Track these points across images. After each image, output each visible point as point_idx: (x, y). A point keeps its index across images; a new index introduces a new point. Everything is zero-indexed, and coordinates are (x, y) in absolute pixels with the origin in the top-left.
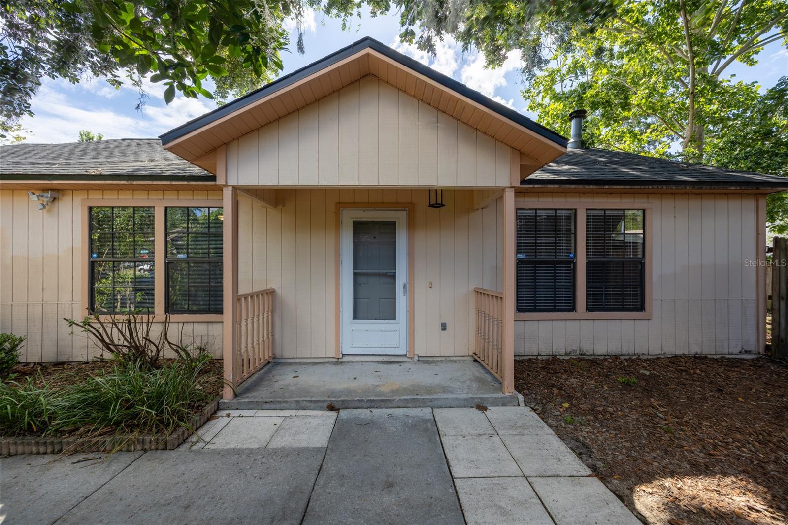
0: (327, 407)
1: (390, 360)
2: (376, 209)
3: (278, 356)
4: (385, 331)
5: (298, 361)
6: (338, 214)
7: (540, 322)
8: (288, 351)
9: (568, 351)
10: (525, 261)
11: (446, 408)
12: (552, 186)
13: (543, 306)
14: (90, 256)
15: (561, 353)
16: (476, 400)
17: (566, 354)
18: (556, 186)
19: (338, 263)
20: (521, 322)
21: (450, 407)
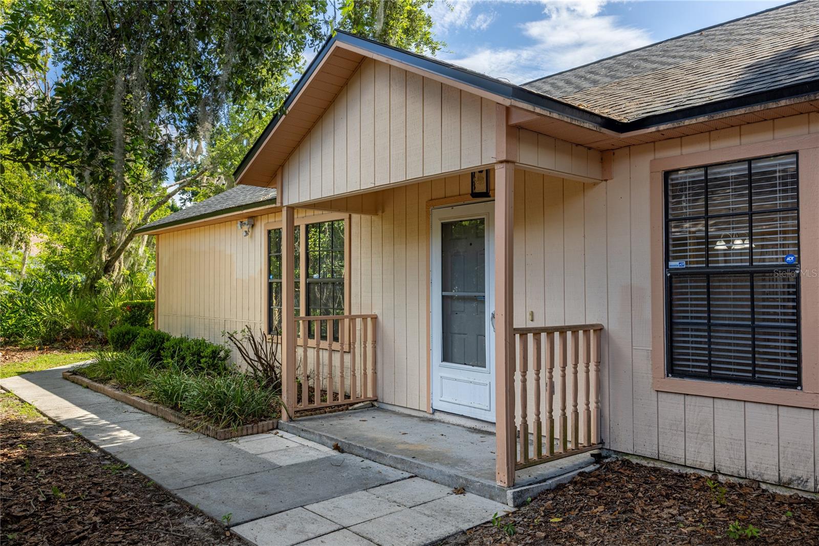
0: (333, 446)
1: (484, 429)
2: (466, 202)
3: (380, 400)
4: (475, 383)
5: (397, 409)
6: (429, 215)
7: (717, 401)
8: (388, 396)
9: (785, 477)
10: (684, 274)
11: (430, 480)
12: (694, 121)
13: (735, 370)
14: (269, 278)
15: (766, 477)
16: (461, 480)
17: (780, 484)
18: (701, 119)
19: (429, 283)
20: (677, 397)
21: (434, 481)
